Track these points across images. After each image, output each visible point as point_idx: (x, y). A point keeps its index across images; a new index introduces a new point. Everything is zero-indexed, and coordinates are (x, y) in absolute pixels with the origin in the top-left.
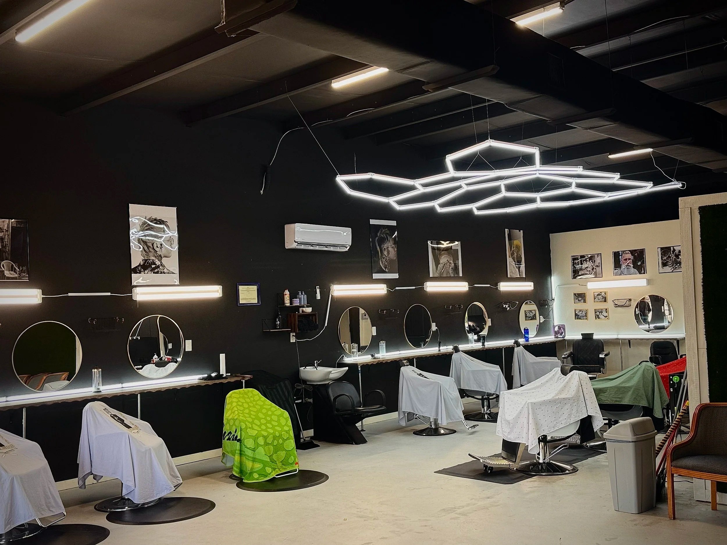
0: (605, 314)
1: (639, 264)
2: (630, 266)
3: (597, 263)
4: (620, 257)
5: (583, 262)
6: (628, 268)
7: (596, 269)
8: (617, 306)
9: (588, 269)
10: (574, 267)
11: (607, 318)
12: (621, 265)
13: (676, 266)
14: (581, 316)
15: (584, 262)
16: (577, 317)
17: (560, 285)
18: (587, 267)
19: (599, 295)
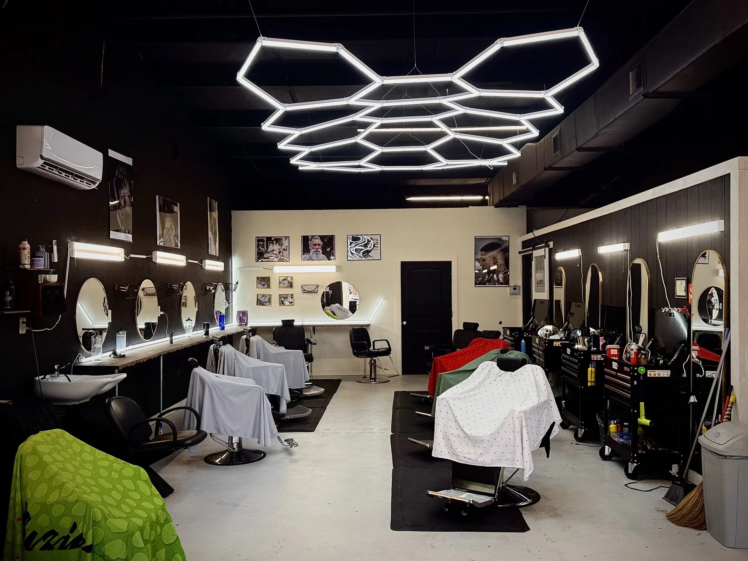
0: (290, 300)
1: (328, 250)
2: (318, 251)
3: (284, 247)
4: (309, 242)
5: (269, 244)
6: (316, 254)
7: (283, 252)
8: (305, 291)
9: (275, 252)
10: (259, 249)
11: (292, 303)
12: (310, 250)
13: (365, 255)
14: (264, 302)
15: (271, 244)
16: (259, 303)
17: (241, 268)
18: (273, 250)
19: (284, 280)
